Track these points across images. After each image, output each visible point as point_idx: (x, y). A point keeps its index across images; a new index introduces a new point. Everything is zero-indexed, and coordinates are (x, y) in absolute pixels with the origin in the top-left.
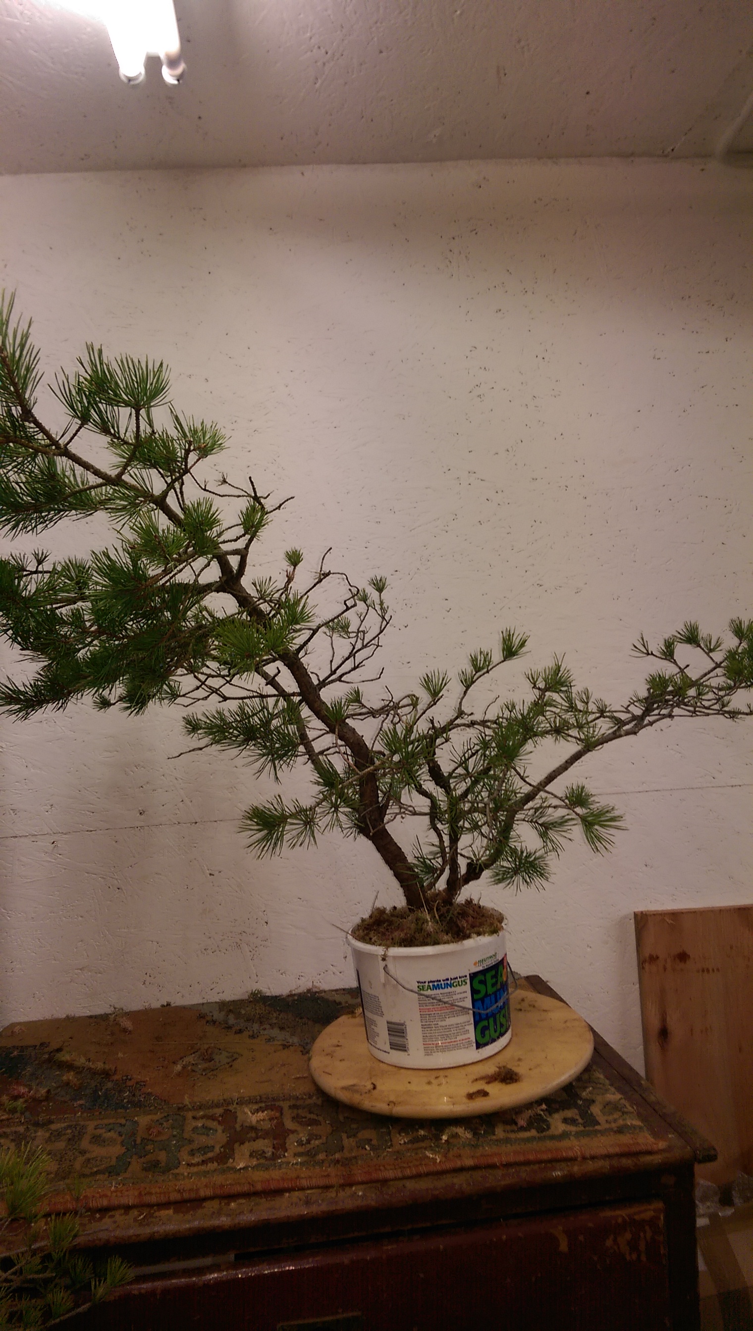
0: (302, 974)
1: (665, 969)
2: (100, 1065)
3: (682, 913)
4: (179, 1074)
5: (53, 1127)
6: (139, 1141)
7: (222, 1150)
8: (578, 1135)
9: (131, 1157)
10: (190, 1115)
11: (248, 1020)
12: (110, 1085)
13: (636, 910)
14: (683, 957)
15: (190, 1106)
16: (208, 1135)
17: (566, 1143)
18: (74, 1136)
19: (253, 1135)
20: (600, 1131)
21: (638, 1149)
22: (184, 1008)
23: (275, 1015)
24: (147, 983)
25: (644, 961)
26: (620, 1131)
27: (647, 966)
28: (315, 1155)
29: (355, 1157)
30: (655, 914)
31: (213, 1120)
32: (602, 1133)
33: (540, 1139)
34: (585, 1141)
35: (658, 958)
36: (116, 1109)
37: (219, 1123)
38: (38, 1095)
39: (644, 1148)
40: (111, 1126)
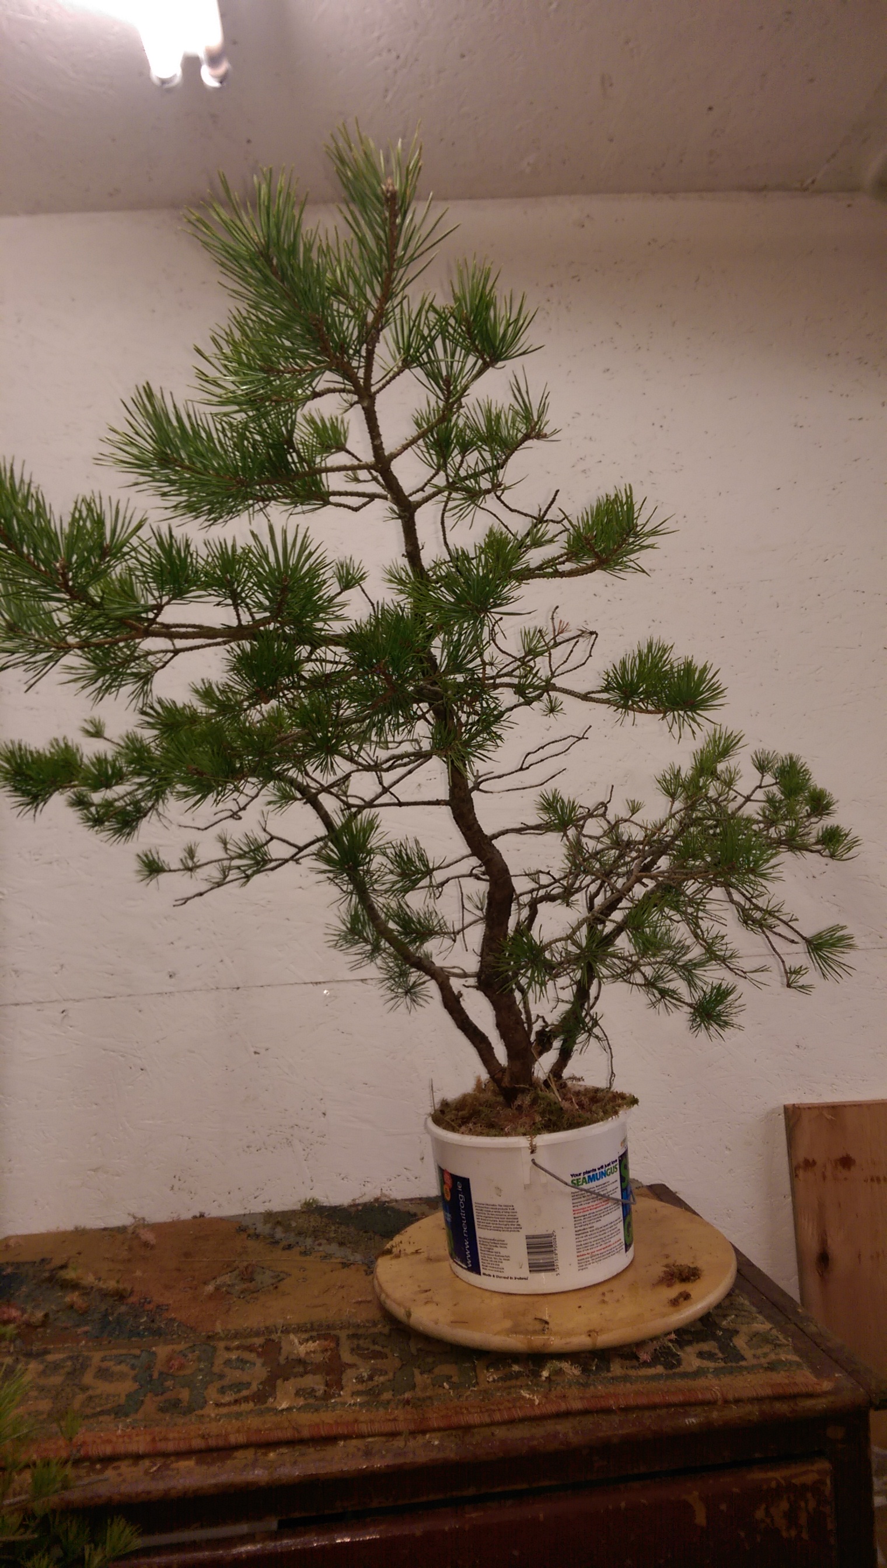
0: (368, 1180)
1: (824, 1177)
2: (112, 1285)
3: (845, 1106)
4: (211, 1297)
5: (50, 1358)
6: (156, 1375)
7: (261, 1387)
8: (717, 1372)
9: (145, 1396)
10: (221, 1345)
11: (300, 1234)
12: (123, 1309)
13: (787, 1103)
14: (846, 1162)
15: (222, 1335)
16: (243, 1369)
17: (702, 1382)
18: (75, 1370)
19: (301, 1369)
20: (746, 1368)
21: (795, 1390)
22: (221, 1220)
23: (333, 1228)
24: (176, 1188)
25: (797, 1168)
26: (772, 1367)
27: (801, 1173)
28: (379, 1394)
29: (430, 1398)
30: (811, 1108)
31: (251, 1351)
32: (750, 1369)
33: (668, 1377)
34: (726, 1380)
35: (814, 1163)
36: (129, 1338)
37: (259, 1355)
38: (33, 1320)
39: (804, 1390)
40: (122, 1358)
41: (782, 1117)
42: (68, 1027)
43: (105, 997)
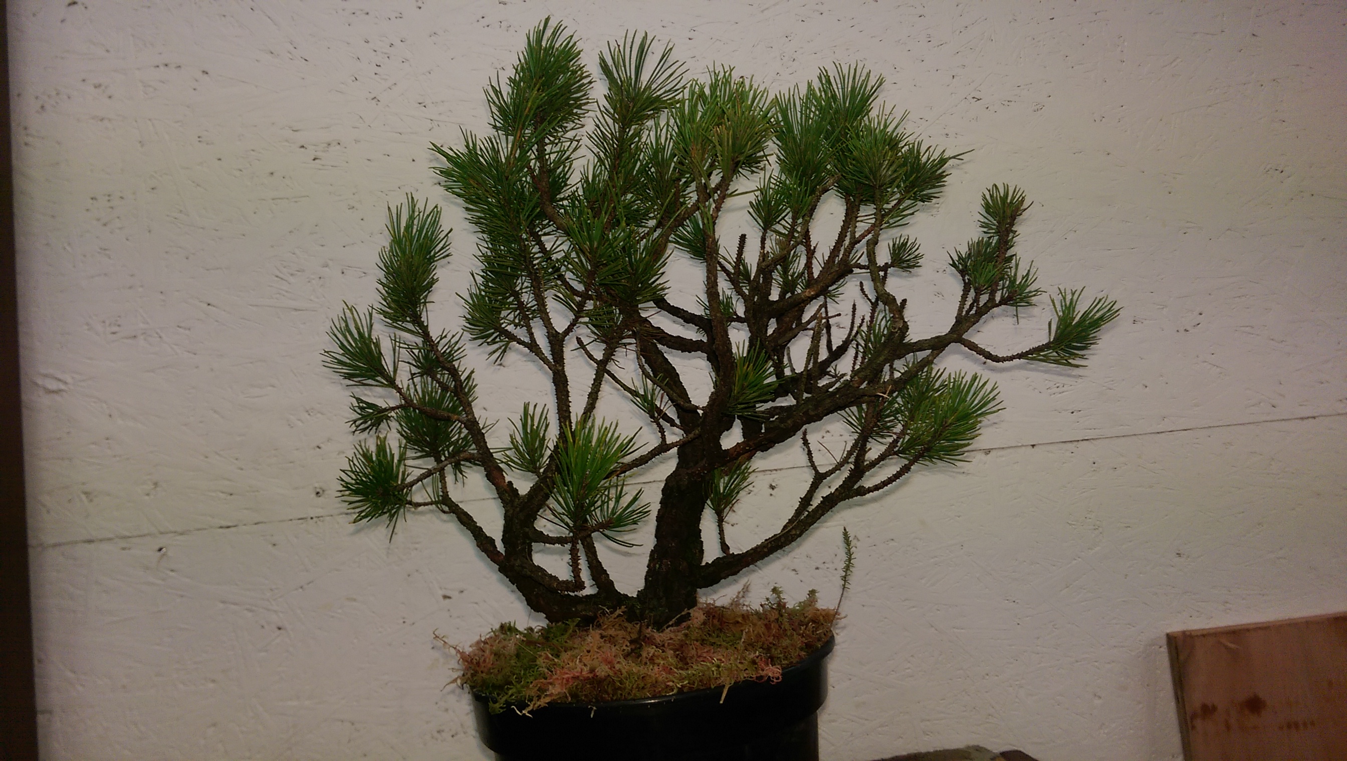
1: (1228, 727)
3: (1248, 630)
13: (1169, 630)
14: (1254, 705)
25: (1194, 716)
27: (1198, 723)
30: (1205, 635)
35: (1214, 709)
41: (1164, 649)
42: (168, 572)
43: (221, 527)
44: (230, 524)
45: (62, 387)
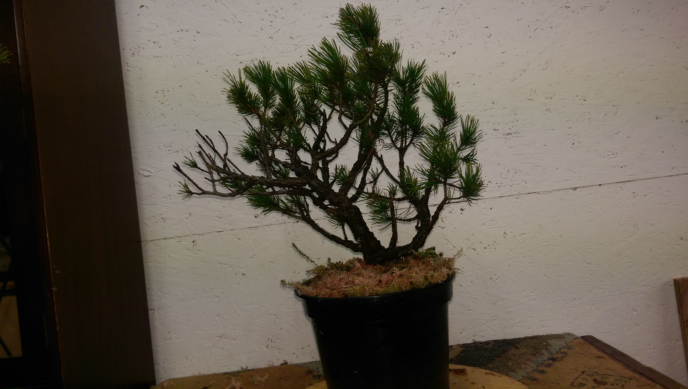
13: (675, 277)
22: (298, 366)
24: (270, 346)
42: (198, 251)
43: (217, 232)
44: (221, 230)
45: (150, 174)
